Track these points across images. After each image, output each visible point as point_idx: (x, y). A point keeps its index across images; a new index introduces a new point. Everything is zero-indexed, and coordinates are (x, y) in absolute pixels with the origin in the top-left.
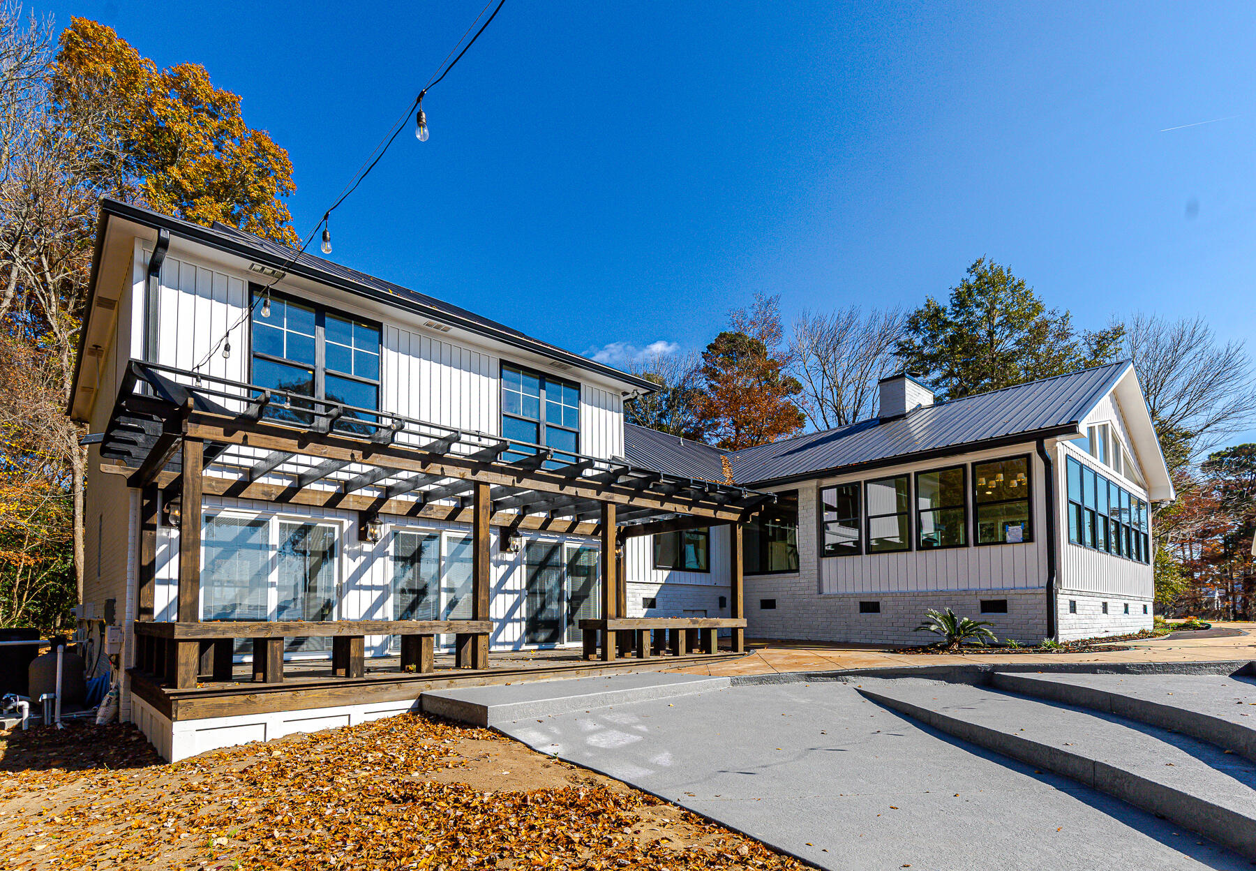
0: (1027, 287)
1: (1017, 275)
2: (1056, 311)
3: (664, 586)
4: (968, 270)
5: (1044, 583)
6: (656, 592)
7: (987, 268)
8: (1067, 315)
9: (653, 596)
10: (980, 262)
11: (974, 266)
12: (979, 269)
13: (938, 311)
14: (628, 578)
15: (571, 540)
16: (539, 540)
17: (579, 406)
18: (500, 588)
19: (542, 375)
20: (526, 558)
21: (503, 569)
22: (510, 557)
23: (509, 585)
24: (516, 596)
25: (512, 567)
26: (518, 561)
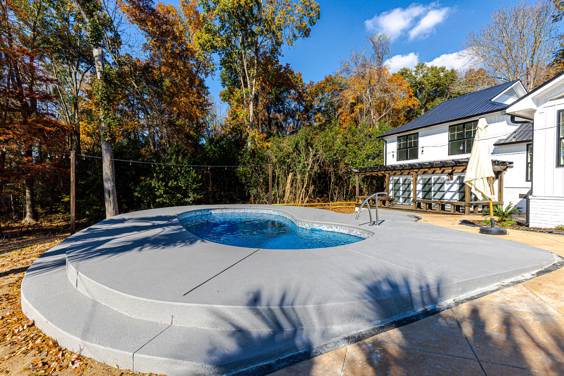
14: (504, 187)
18: (448, 191)
19: (464, 124)
20: (458, 182)
21: (450, 185)
22: (452, 182)
23: (451, 190)
24: (454, 193)
25: (453, 184)
26: (455, 183)
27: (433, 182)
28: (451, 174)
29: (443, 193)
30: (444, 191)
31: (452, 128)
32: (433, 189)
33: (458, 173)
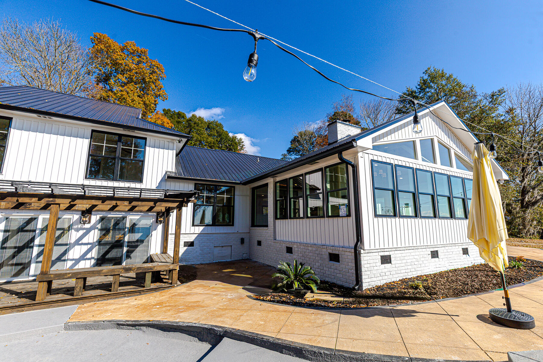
0: (454, 77)
1: (448, 73)
2: (468, 85)
3: (200, 235)
4: (424, 73)
5: (352, 245)
6: (194, 238)
7: (432, 71)
8: (473, 87)
9: (192, 240)
10: (429, 69)
11: (426, 71)
12: (429, 72)
13: (412, 92)
14: (169, 233)
15: (133, 214)
16: (109, 216)
17: (145, 149)
18: (78, 242)
19: (120, 136)
20: (99, 226)
21: (81, 232)
22: (87, 226)
23: (85, 240)
24: (89, 246)
25: (88, 231)
26: (93, 228)
27: (40, 225)
28: (87, 213)
29: (64, 248)
30: (66, 245)
31: (95, 135)
32: (37, 242)
33: (102, 211)
